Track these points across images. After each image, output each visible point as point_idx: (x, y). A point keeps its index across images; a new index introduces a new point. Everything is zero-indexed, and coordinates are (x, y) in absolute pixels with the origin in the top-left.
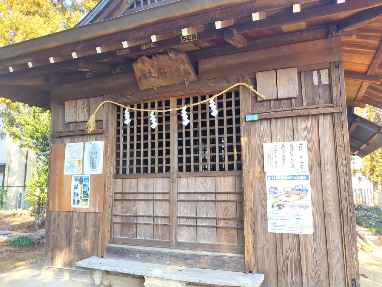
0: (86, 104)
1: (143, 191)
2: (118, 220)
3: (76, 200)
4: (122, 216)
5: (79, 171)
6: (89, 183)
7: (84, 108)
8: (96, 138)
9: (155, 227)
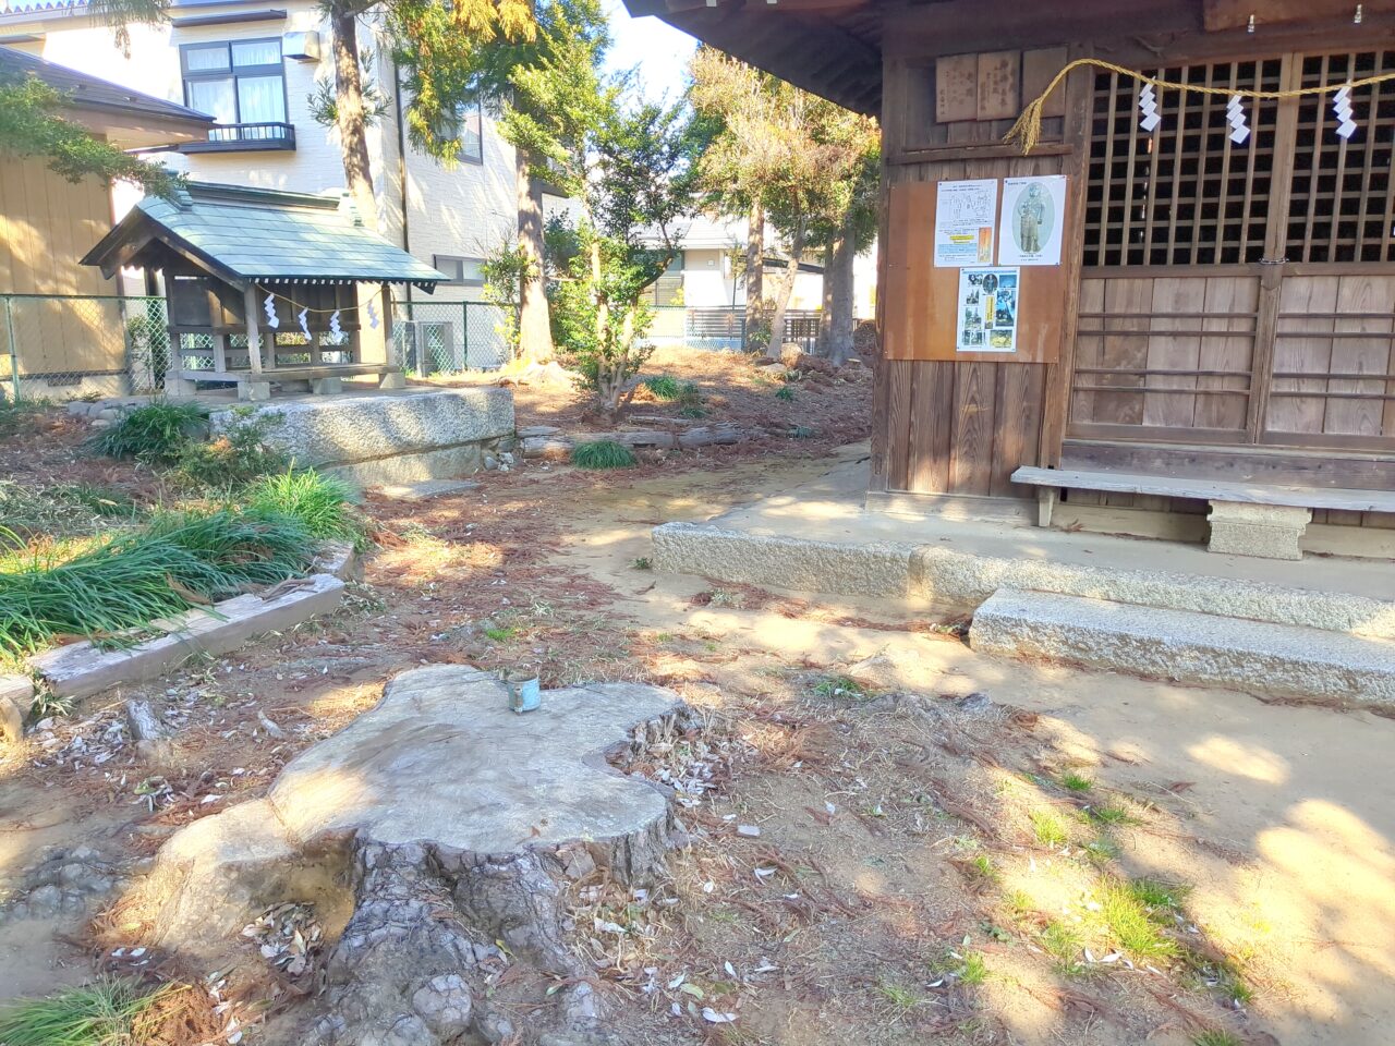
0: (1009, 68)
1: (1169, 310)
2: (1086, 382)
3: (973, 330)
4: (1100, 373)
5: (982, 258)
6: (1017, 289)
7: (1005, 78)
8: (1037, 167)
9: (1201, 399)
